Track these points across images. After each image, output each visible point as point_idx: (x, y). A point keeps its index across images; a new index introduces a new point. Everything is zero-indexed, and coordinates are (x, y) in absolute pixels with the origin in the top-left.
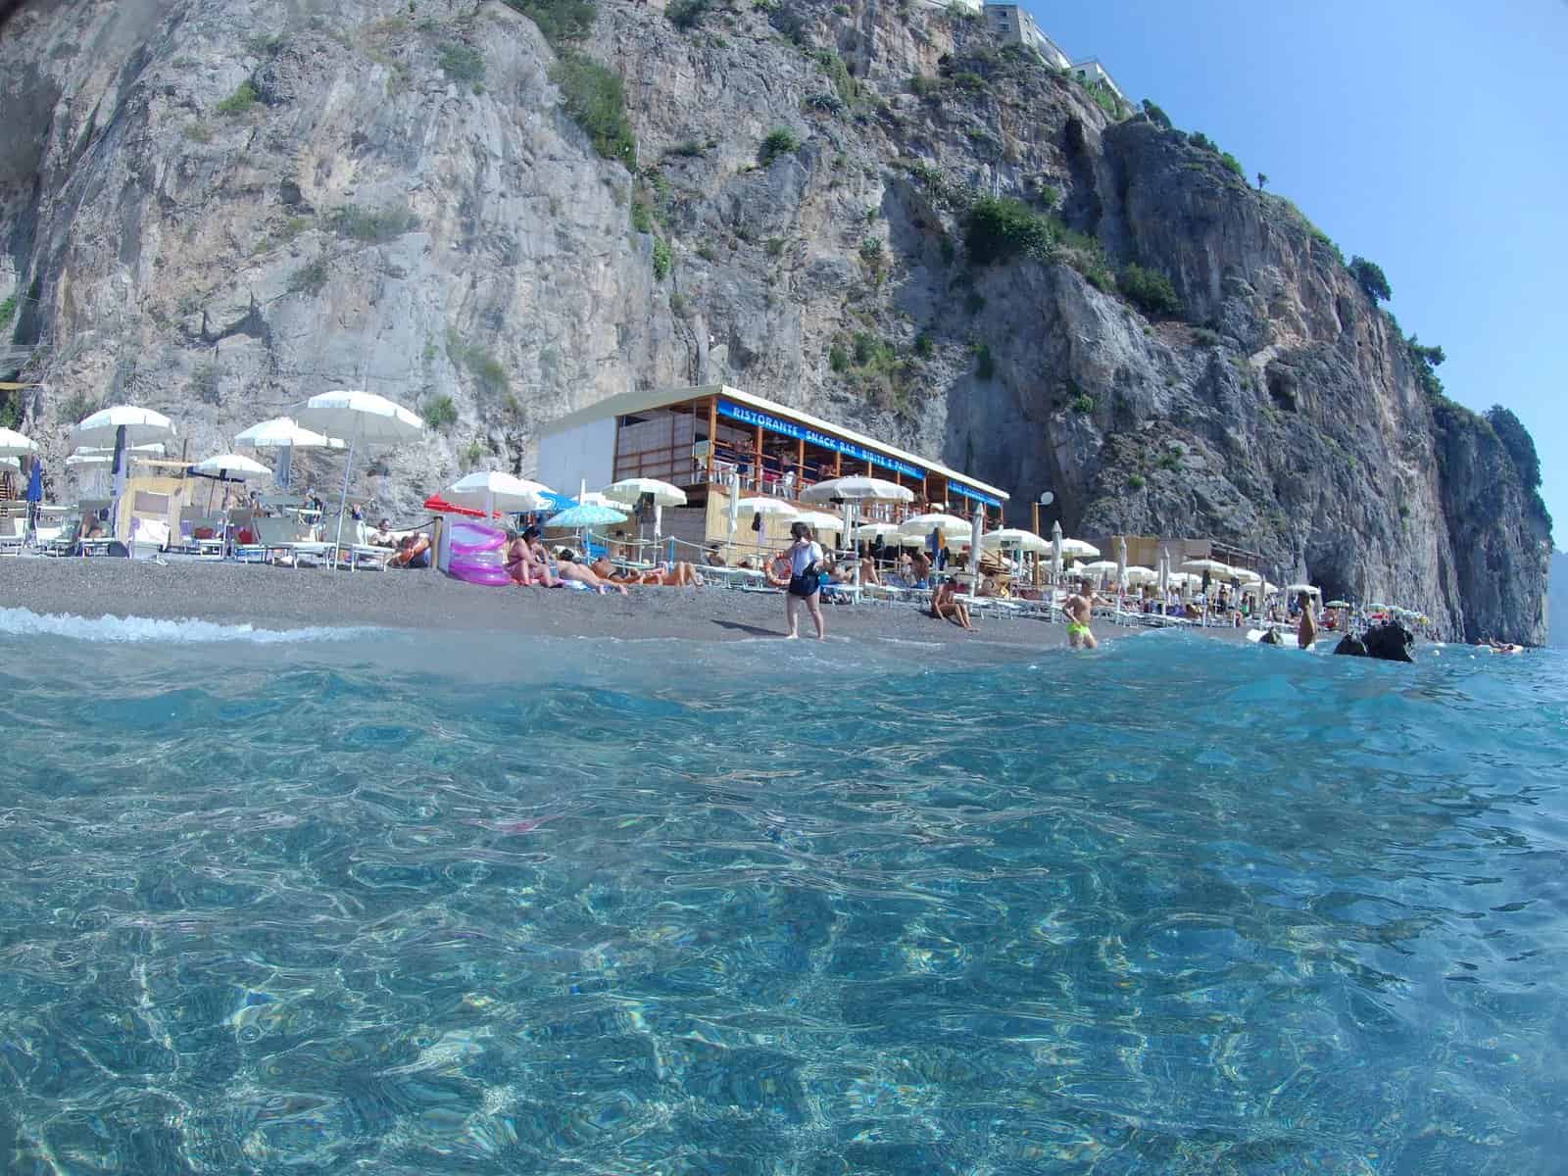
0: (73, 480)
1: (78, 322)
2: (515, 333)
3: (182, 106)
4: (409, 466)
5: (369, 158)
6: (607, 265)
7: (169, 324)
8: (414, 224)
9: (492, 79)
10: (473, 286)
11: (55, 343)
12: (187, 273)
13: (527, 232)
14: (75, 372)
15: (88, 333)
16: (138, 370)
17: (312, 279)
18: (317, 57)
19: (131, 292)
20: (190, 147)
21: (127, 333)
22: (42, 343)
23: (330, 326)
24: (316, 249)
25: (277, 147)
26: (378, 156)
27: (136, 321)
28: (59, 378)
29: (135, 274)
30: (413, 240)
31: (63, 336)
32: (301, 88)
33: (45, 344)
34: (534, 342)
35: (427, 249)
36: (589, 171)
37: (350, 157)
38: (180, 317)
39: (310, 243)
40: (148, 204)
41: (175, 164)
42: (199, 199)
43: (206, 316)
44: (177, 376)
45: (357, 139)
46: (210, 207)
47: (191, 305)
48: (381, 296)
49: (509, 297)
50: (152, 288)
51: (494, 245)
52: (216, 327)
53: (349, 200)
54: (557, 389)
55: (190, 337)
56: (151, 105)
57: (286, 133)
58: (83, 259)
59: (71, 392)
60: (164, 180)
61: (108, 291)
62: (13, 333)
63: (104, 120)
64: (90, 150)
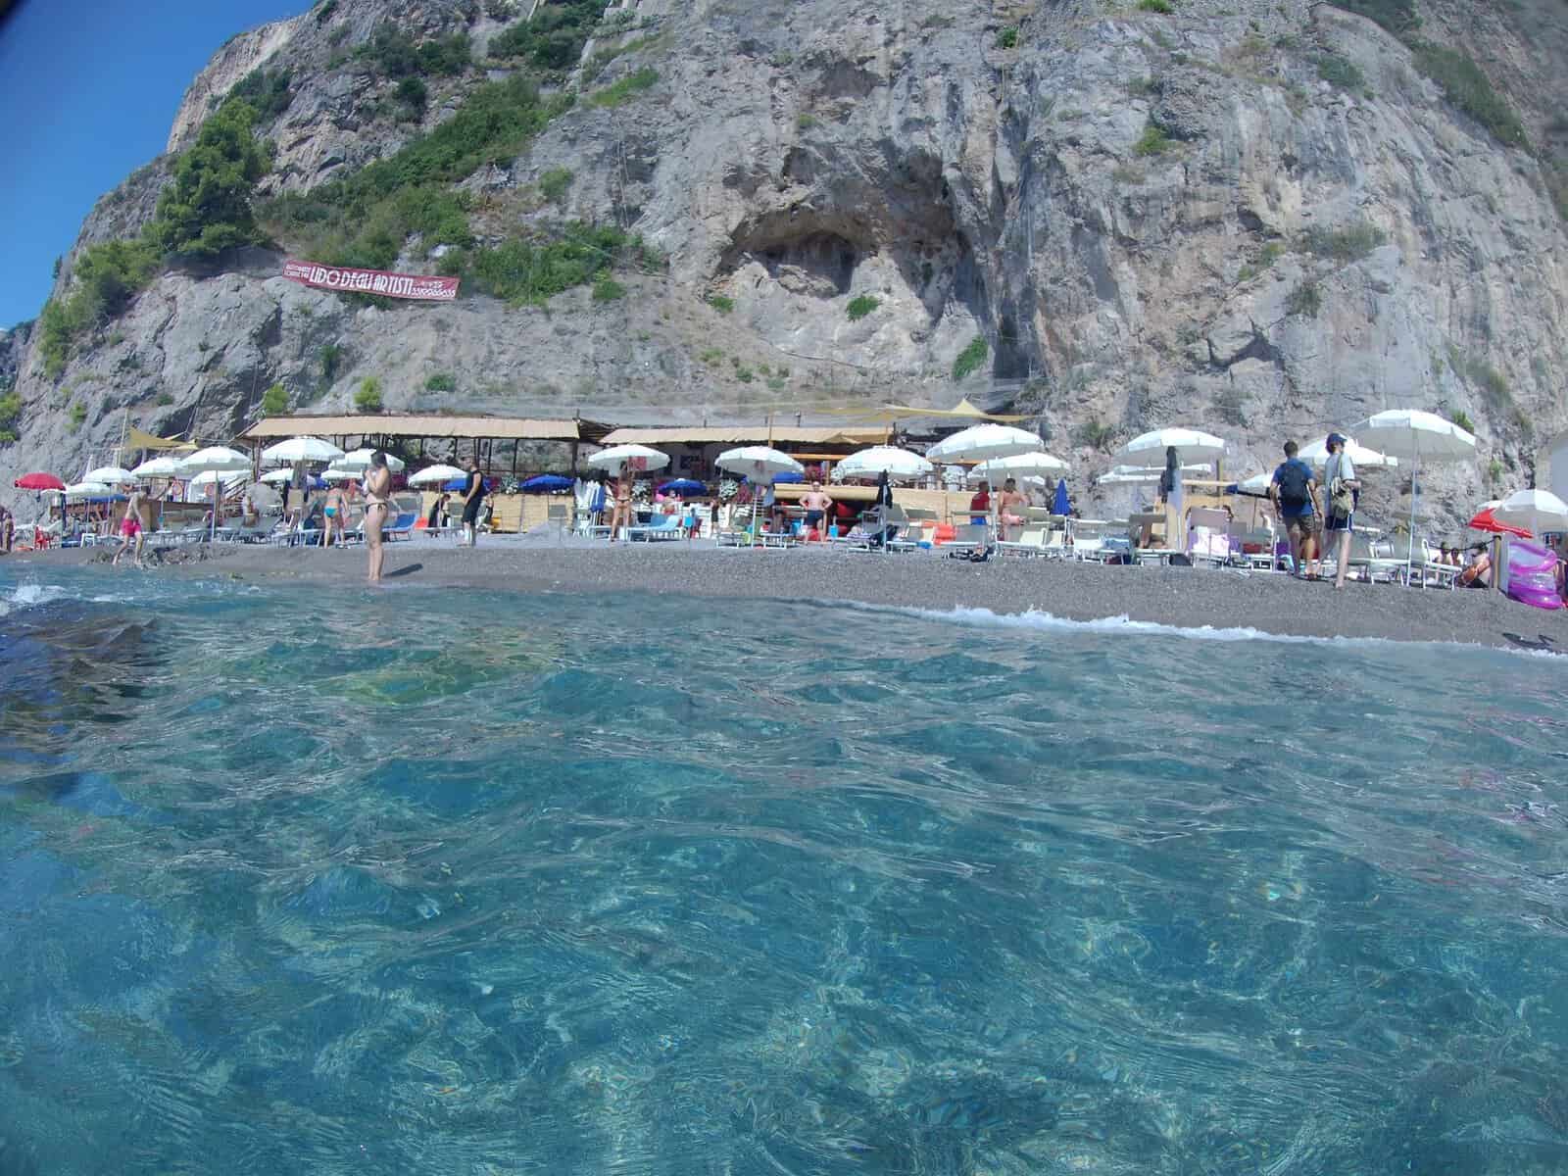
0: (1099, 497)
1: (1071, 356)
2: (1503, 342)
3: (1094, 153)
4: (1437, 483)
5: (1308, 177)
6: (1555, 261)
7: (1174, 353)
8: (1379, 238)
9: (1374, 82)
10: (1454, 295)
11: (1049, 376)
12: (1177, 305)
13: (1479, 233)
14: (1082, 401)
15: (1086, 366)
16: (1152, 396)
17: (1305, 300)
18: (1203, 90)
19: (1121, 326)
20: (1127, 190)
21: (1130, 363)
22: (1033, 377)
23: (1337, 345)
24: (1300, 273)
25: (1218, 179)
26: (1316, 175)
27: (1136, 352)
28: (1065, 407)
29: (1120, 307)
30: (1387, 253)
31: (1057, 369)
32: (1207, 120)
33: (1038, 377)
34: (1521, 350)
35: (1401, 262)
36: (1499, 161)
37: (1291, 179)
38: (1182, 344)
39: (1291, 267)
40: (1107, 245)
41: (1118, 206)
42: (1160, 236)
43: (1210, 344)
44: (1195, 401)
45: (1289, 161)
46: (1174, 242)
47: (1191, 333)
48: (1377, 313)
49: (1487, 303)
50: (1144, 320)
51: (1459, 253)
52: (1224, 353)
53: (1310, 222)
54: (1552, 399)
55: (1200, 364)
56: (1060, 156)
57: (1218, 164)
58: (1055, 299)
59: (1081, 418)
60: (1115, 223)
61: (1096, 326)
62: (991, 369)
63: (1009, 177)
64: (1013, 203)
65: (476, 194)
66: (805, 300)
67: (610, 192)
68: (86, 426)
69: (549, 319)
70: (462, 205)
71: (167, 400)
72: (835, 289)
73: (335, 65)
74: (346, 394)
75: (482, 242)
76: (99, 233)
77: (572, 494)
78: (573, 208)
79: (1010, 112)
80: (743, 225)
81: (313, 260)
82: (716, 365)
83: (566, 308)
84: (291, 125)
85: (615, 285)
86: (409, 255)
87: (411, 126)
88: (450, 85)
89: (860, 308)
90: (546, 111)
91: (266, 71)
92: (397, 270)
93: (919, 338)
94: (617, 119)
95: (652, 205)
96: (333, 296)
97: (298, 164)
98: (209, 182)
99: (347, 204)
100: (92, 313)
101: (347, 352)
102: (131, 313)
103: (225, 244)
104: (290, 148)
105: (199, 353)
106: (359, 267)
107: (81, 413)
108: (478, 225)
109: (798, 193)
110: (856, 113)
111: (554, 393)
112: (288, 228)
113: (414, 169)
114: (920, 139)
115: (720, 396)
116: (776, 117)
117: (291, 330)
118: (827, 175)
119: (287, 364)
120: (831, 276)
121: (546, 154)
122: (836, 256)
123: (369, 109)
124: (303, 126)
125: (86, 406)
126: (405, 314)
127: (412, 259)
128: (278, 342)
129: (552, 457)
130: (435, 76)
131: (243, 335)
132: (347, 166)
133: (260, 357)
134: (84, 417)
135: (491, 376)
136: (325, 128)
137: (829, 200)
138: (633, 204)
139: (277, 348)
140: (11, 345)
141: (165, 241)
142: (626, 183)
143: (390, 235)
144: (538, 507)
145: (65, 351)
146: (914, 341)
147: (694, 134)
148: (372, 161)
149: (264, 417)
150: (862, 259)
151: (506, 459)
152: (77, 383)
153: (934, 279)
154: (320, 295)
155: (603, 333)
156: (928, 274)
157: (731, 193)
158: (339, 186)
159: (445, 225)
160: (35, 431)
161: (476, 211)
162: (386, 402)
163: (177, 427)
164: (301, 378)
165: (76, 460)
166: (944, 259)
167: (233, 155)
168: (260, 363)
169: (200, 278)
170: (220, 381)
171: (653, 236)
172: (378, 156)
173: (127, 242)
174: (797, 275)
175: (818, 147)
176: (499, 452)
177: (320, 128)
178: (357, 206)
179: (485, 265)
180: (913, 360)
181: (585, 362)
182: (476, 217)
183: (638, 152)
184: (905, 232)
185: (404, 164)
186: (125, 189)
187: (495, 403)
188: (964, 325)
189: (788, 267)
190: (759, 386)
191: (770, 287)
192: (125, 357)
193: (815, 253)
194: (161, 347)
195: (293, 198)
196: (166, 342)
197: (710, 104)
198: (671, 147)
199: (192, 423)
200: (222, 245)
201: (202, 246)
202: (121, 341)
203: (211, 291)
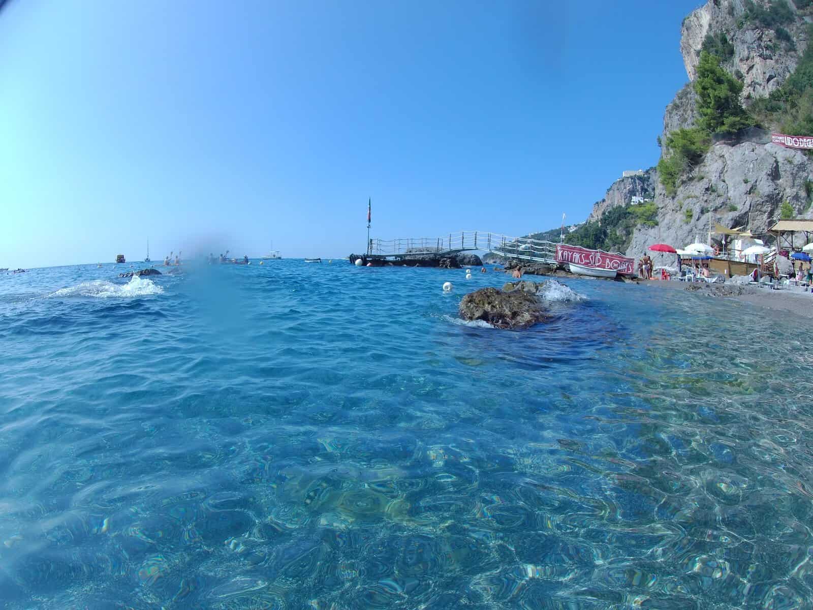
68: (693, 221)
71: (734, 209)
73: (740, 26)
76: (674, 125)
81: (783, 132)
84: (741, 60)
87: (792, 53)
88: (794, 28)
91: (712, 34)
96: (799, 152)
97: (757, 81)
98: (715, 97)
99: (787, 100)
100: (683, 165)
102: (702, 164)
104: (748, 73)
105: (744, 185)
106: (805, 135)
107: (688, 214)
112: (766, 116)
117: (785, 171)
119: (788, 190)
123: (771, 47)
124: (747, 60)
125: (691, 211)
128: (780, 177)
130: (785, 25)
131: (763, 175)
132: (779, 79)
133: (775, 187)
134: (691, 216)
136: (758, 60)
139: (781, 181)
140: (649, 178)
141: (708, 127)
145: (674, 183)
148: (788, 75)
149: (780, 219)
152: (684, 199)
154: (793, 152)
158: (779, 91)
160: (666, 221)
163: (741, 223)
164: (796, 197)
165: (690, 237)
167: (719, 81)
168: (775, 190)
169: (733, 145)
170: (757, 199)
172: (789, 71)
173: (690, 128)
177: (755, 60)
178: (792, 101)
185: (801, 76)
186: (677, 102)
192: (707, 187)
194: (724, 181)
195: (762, 100)
196: (726, 179)
199: (748, 221)
200: (738, 127)
201: (727, 129)
202: (703, 178)
203: (740, 152)
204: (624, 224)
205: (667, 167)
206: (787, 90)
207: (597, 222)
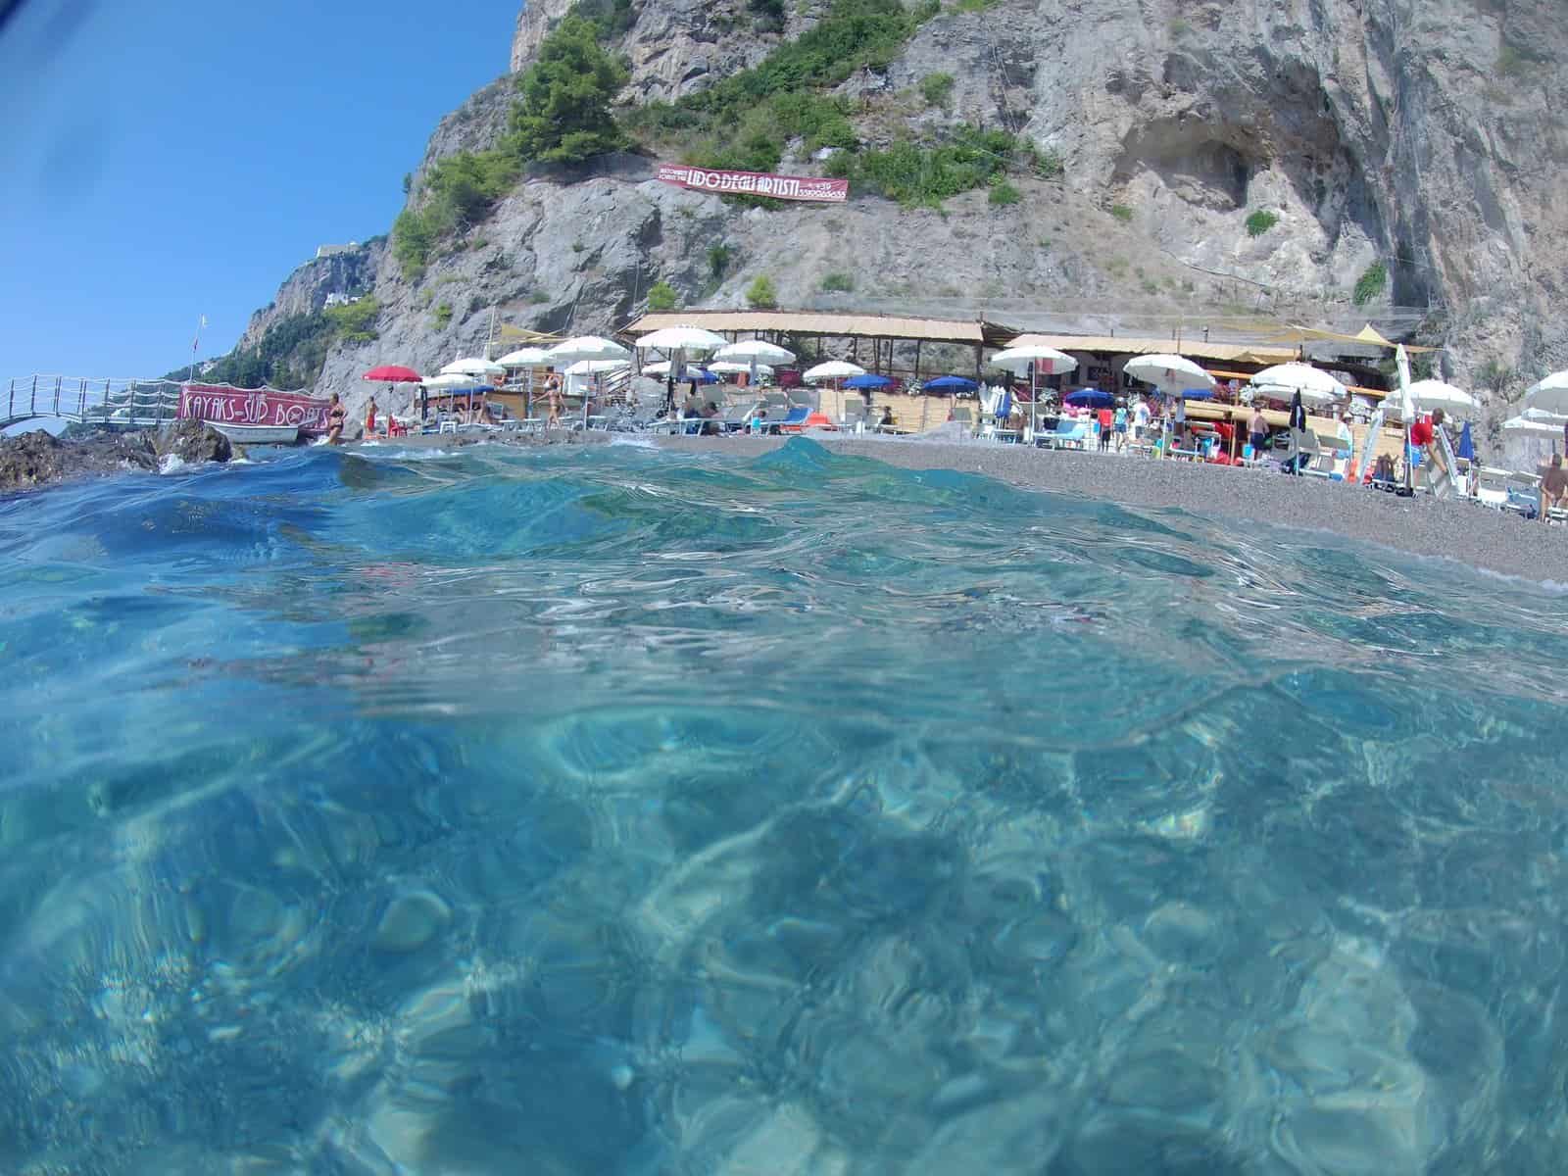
1: (1467, 288)
3: (1461, 68)
11: (1448, 308)
12: (1560, 241)
16: (1546, 340)
19: (1512, 259)
20: (1498, 111)
21: (1522, 301)
22: (1433, 307)
27: (1527, 290)
28: (1465, 343)
29: (1509, 238)
31: (1455, 301)
32: (1552, 43)
40: (1489, 168)
41: (1493, 126)
42: (1536, 164)
50: (1532, 255)
56: (1430, 70)
58: (1448, 224)
59: (1481, 357)
60: (1492, 145)
61: (1488, 256)
62: (1389, 297)
63: (1385, 91)
64: (1393, 118)
65: (854, 99)
66: (1202, 212)
67: (993, 96)
68: (452, 325)
69: (945, 222)
70: (841, 109)
71: (541, 299)
72: (1232, 202)
74: (737, 291)
75: (867, 144)
76: (449, 149)
77: (976, 398)
78: (957, 112)
79: (1372, 23)
80: (1132, 132)
81: (689, 163)
82: (1121, 275)
83: (963, 211)
84: (644, 39)
85: (1010, 189)
86: (790, 158)
87: (772, 36)
89: (1259, 224)
90: (912, 18)
92: (781, 173)
93: (1319, 260)
94: (987, 24)
95: (1038, 109)
96: (715, 198)
97: (659, 76)
98: (560, 94)
99: (718, 110)
100: (451, 220)
101: (734, 251)
102: (493, 218)
103: (588, 151)
104: (647, 61)
105: (573, 255)
106: (740, 170)
107: (446, 312)
108: (861, 128)
109: (1183, 101)
110: (1225, 20)
111: (955, 295)
112: (658, 135)
113: (784, 75)
114: (1291, 48)
115: (1125, 307)
116: (1148, 22)
117: (672, 230)
118: (1209, 83)
119: (671, 264)
120: (1227, 190)
121: (919, 59)
122: (1230, 167)
123: (725, 22)
124: (657, 39)
125: (451, 306)
126: (795, 215)
127: (795, 162)
128: (659, 241)
129: (956, 360)
131: (621, 235)
132: (713, 76)
133: (641, 256)
134: (449, 316)
135: (891, 278)
136: (680, 41)
137: (1214, 109)
138: (1019, 109)
139: (659, 248)
141: (521, 151)
142: (1007, 87)
143: (769, 138)
144: (940, 409)
145: (424, 256)
146: (1314, 261)
147: (1068, 38)
148: (738, 71)
149: (647, 313)
150: (1255, 172)
151: (907, 360)
152: (439, 285)
153: (1328, 197)
154: (701, 197)
155: (1002, 237)
156: (1321, 193)
157: (1115, 98)
158: (707, 94)
159: (826, 129)
160: (395, 330)
161: (857, 114)
162: (780, 299)
163: (555, 324)
164: (688, 276)
165: (443, 357)
166: (1336, 177)
167: (582, 68)
168: (641, 262)
169: (567, 184)
170: (596, 279)
171: (1044, 142)
172: (745, 65)
173: (481, 155)
174: (1194, 188)
175: (1196, 53)
176: (900, 353)
177: (675, 41)
178: (729, 111)
179: (873, 167)
180: (1314, 282)
181: (986, 266)
182: (857, 120)
183: (1015, 56)
184: (1294, 146)
185: (773, 71)
186: (470, 108)
187: (896, 304)
188: (1362, 247)
189: (1184, 177)
190: (1164, 298)
191: (1167, 198)
192: (491, 260)
193: (1209, 165)
194: (530, 249)
195: (658, 106)
196: (536, 244)
197: (1078, 9)
198: (1048, 52)
199: (571, 321)
200: (587, 152)
201: (565, 153)
202: (486, 244)
203: (580, 195)
204: (305, 348)
205: (415, 226)
206: (728, 92)
207: (255, 348)
